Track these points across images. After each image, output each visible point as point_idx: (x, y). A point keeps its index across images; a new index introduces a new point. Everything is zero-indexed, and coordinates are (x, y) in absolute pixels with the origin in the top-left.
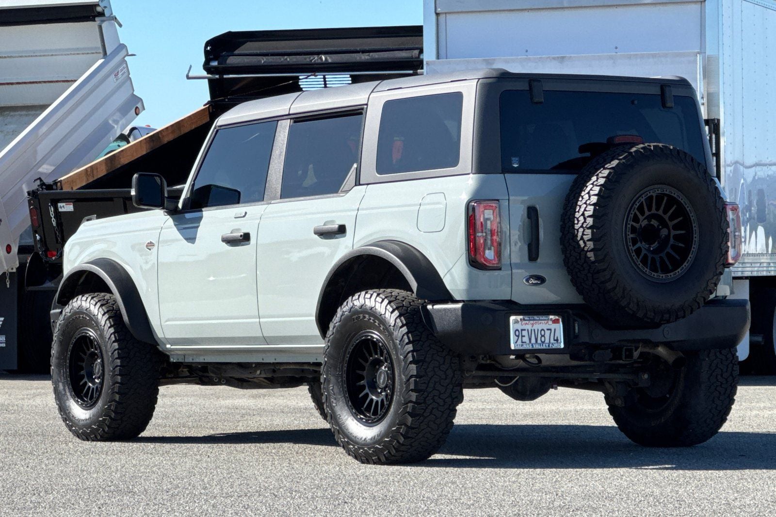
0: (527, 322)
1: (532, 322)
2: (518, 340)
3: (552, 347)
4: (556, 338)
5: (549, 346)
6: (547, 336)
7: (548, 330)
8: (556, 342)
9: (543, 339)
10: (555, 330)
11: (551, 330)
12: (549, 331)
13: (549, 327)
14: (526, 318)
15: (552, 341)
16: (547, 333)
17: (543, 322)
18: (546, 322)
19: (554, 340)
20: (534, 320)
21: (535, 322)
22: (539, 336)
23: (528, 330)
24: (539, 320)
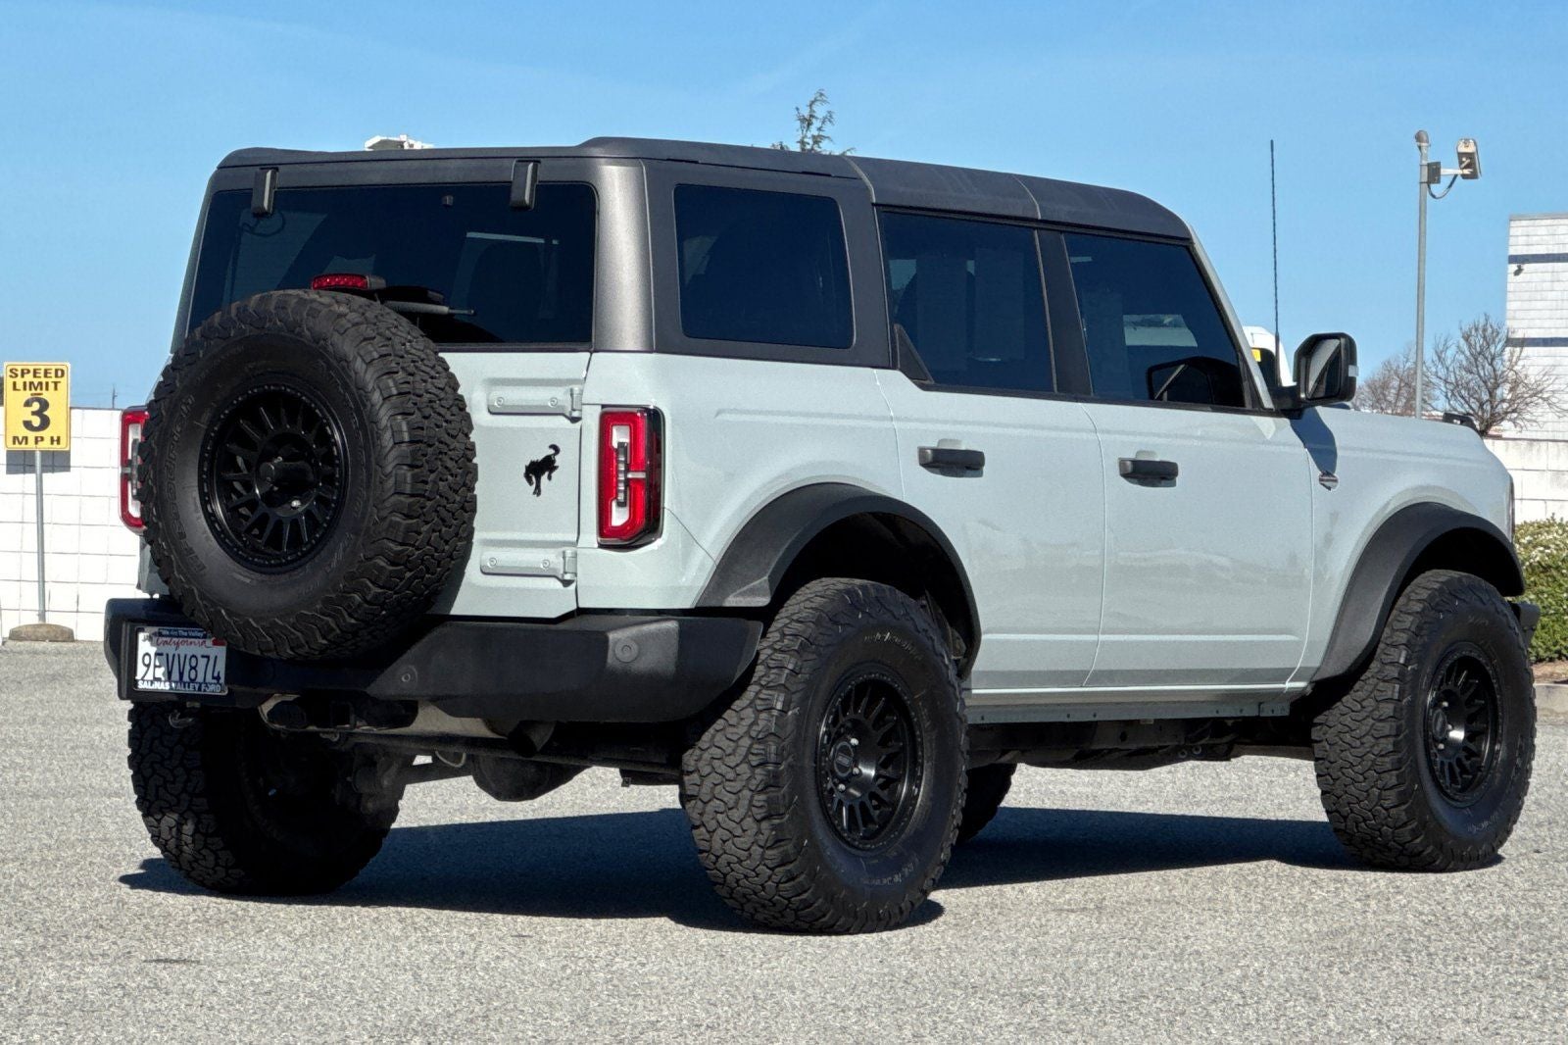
0: (168, 639)
1: (176, 640)
2: (146, 672)
3: (205, 691)
4: (216, 675)
5: (200, 689)
6: (201, 669)
7: (203, 656)
8: (215, 681)
9: (193, 672)
10: (216, 657)
11: (208, 657)
12: (205, 660)
13: (206, 652)
14: (164, 632)
15: (209, 678)
16: (202, 662)
17: (196, 640)
18: (201, 641)
19: (213, 678)
20: (178, 636)
21: (181, 640)
22: (187, 667)
23: (167, 655)
24: (188, 637)
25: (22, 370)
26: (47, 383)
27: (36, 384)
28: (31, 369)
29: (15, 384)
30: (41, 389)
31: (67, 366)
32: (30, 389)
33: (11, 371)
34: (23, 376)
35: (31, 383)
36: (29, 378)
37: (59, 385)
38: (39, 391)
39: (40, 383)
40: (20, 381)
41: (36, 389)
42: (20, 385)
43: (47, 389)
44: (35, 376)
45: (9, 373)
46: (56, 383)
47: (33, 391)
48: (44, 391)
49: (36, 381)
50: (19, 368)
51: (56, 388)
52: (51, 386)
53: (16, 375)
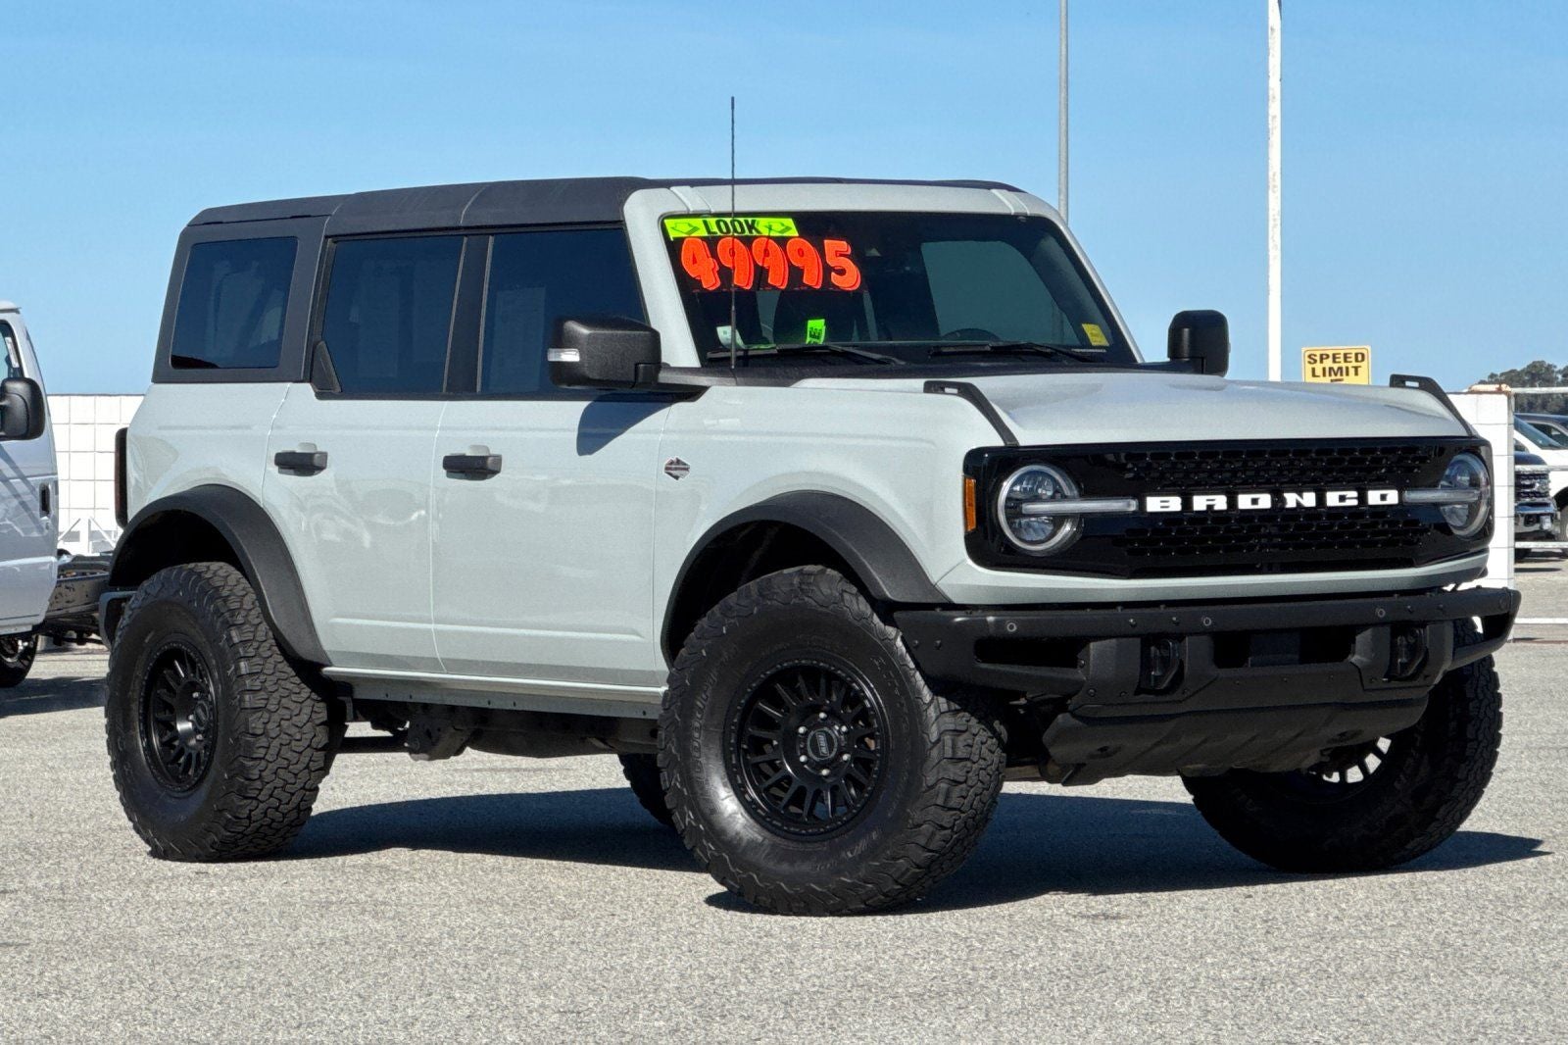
25: (1321, 355)
26: (1347, 368)
27: (1336, 369)
28: (1330, 353)
29: (1313, 370)
30: (1341, 375)
31: (1367, 350)
32: (1330, 375)
33: (1310, 356)
34: (1321, 362)
35: (1331, 369)
36: (1328, 363)
37: (1359, 369)
38: (1339, 377)
39: (1340, 369)
40: (1319, 367)
41: (1336, 375)
42: (1319, 372)
43: (1347, 374)
44: (1334, 361)
45: (1307, 359)
46: (1356, 368)
47: (1333, 377)
48: (1344, 377)
49: (1336, 366)
50: (1318, 353)
51: (1356, 374)
52: (1352, 371)
53: (1315, 361)
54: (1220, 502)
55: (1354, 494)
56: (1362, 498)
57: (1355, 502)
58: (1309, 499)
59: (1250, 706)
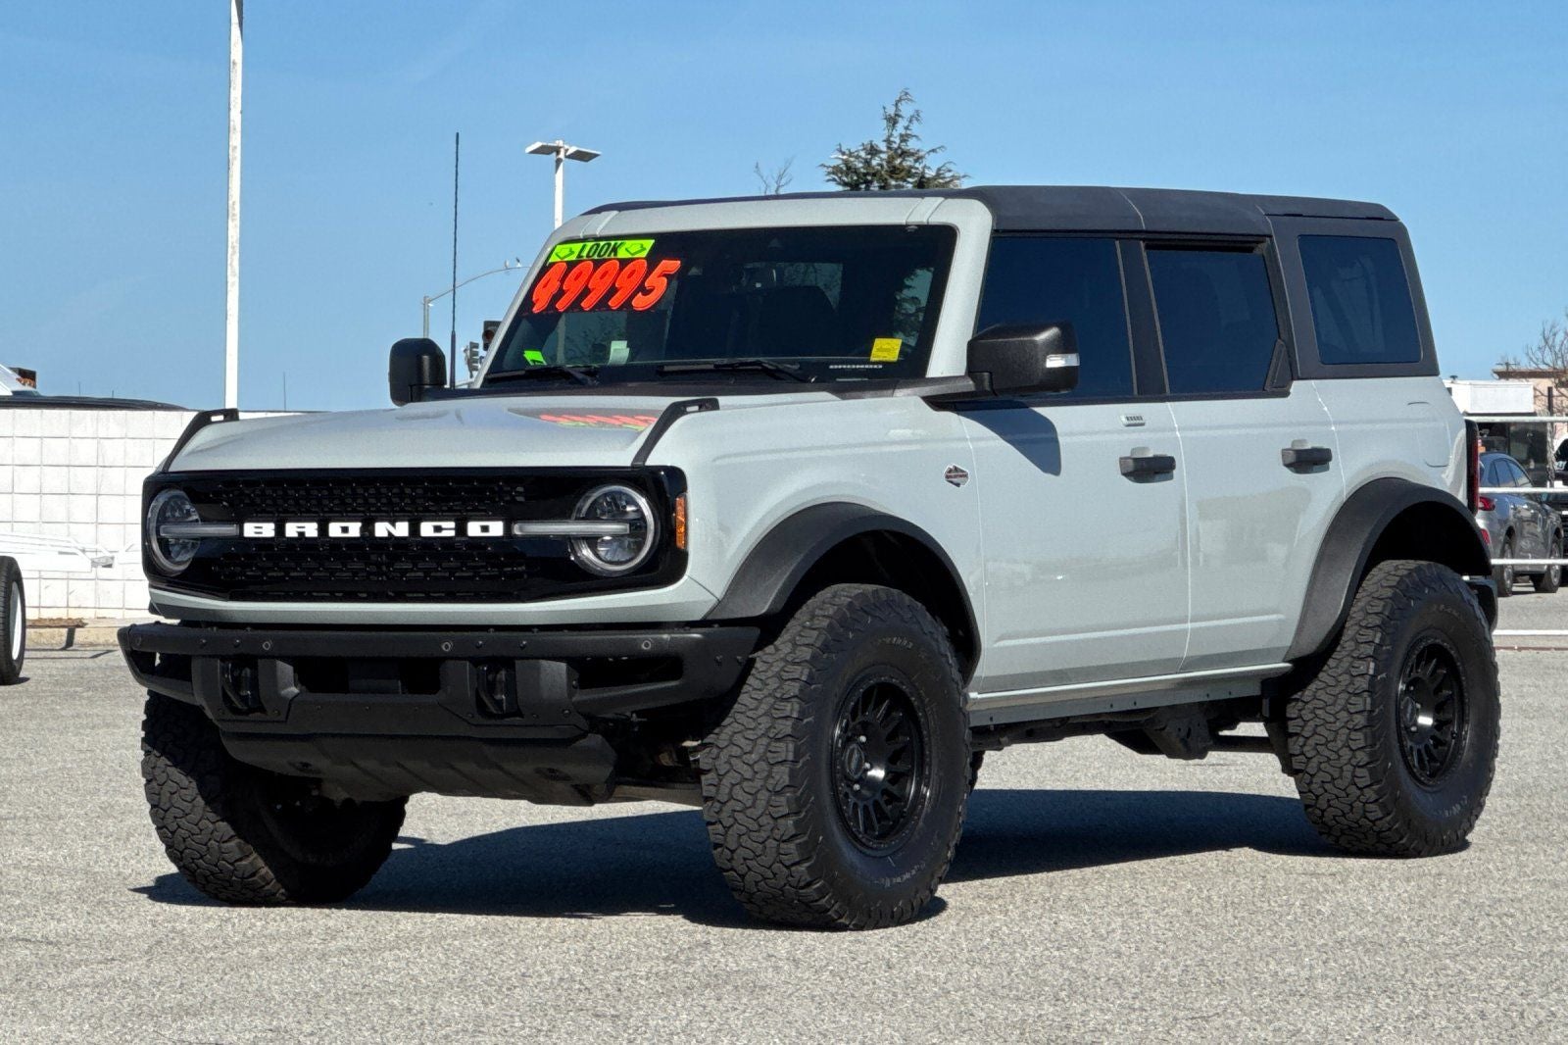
54: (311, 530)
55: (452, 524)
56: (461, 529)
57: (452, 533)
58: (402, 529)
59: (344, 732)
